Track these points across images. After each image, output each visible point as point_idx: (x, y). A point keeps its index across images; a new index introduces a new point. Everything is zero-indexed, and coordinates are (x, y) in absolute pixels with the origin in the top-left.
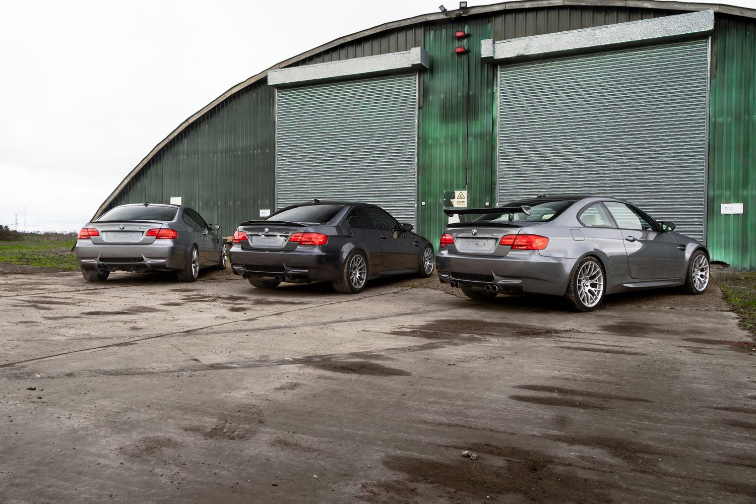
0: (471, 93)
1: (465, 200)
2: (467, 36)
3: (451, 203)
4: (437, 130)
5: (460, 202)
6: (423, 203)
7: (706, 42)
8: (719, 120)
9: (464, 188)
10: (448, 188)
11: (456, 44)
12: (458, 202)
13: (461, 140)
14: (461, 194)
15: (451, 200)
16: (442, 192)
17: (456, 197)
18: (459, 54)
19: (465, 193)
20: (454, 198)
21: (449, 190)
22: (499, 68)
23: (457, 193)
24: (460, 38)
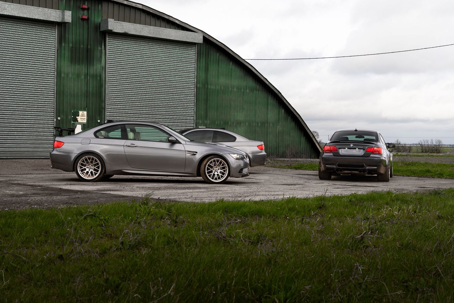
0: (89, 47)
1: (86, 117)
2: (88, 9)
3: (77, 119)
4: (68, 68)
5: (82, 119)
6: (59, 118)
7: (195, 47)
8: (198, 85)
9: (84, 110)
10: (75, 109)
11: (81, 12)
12: (81, 119)
13: (83, 77)
14: (83, 113)
15: (77, 117)
16: (71, 111)
17: (80, 115)
18: (83, 19)
19: (85, 113)
20: (78, 116)
21: (75, 110)
22: (107, 36)
23: (81, 113)
24: (84, 9)
